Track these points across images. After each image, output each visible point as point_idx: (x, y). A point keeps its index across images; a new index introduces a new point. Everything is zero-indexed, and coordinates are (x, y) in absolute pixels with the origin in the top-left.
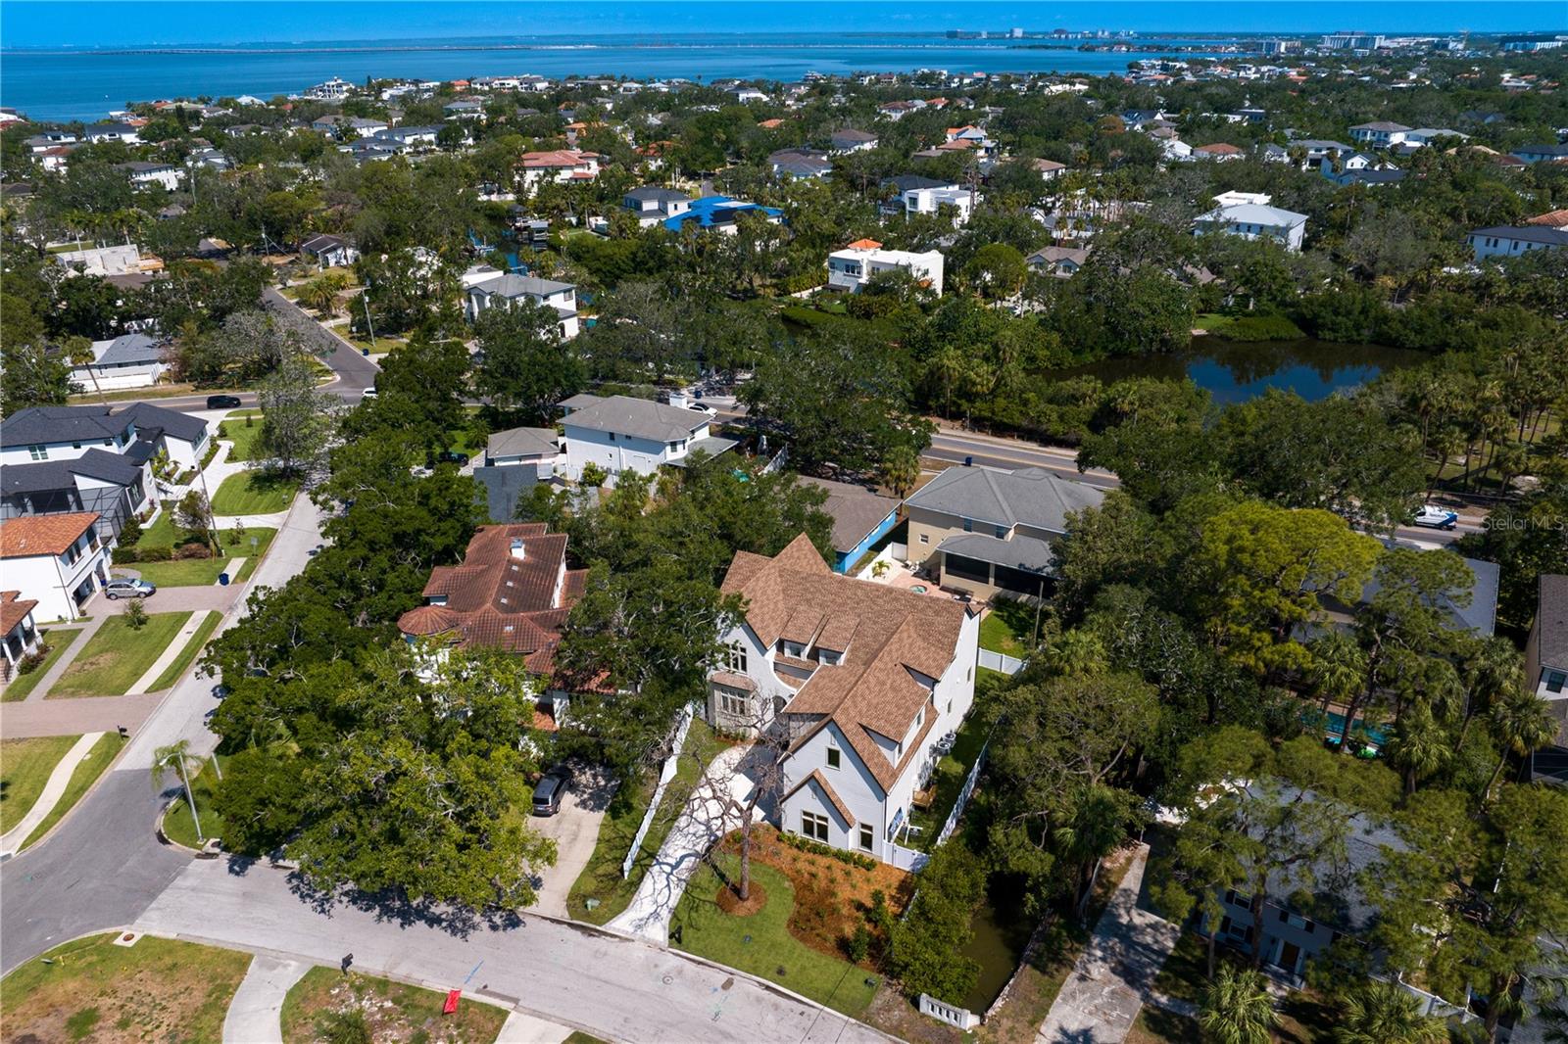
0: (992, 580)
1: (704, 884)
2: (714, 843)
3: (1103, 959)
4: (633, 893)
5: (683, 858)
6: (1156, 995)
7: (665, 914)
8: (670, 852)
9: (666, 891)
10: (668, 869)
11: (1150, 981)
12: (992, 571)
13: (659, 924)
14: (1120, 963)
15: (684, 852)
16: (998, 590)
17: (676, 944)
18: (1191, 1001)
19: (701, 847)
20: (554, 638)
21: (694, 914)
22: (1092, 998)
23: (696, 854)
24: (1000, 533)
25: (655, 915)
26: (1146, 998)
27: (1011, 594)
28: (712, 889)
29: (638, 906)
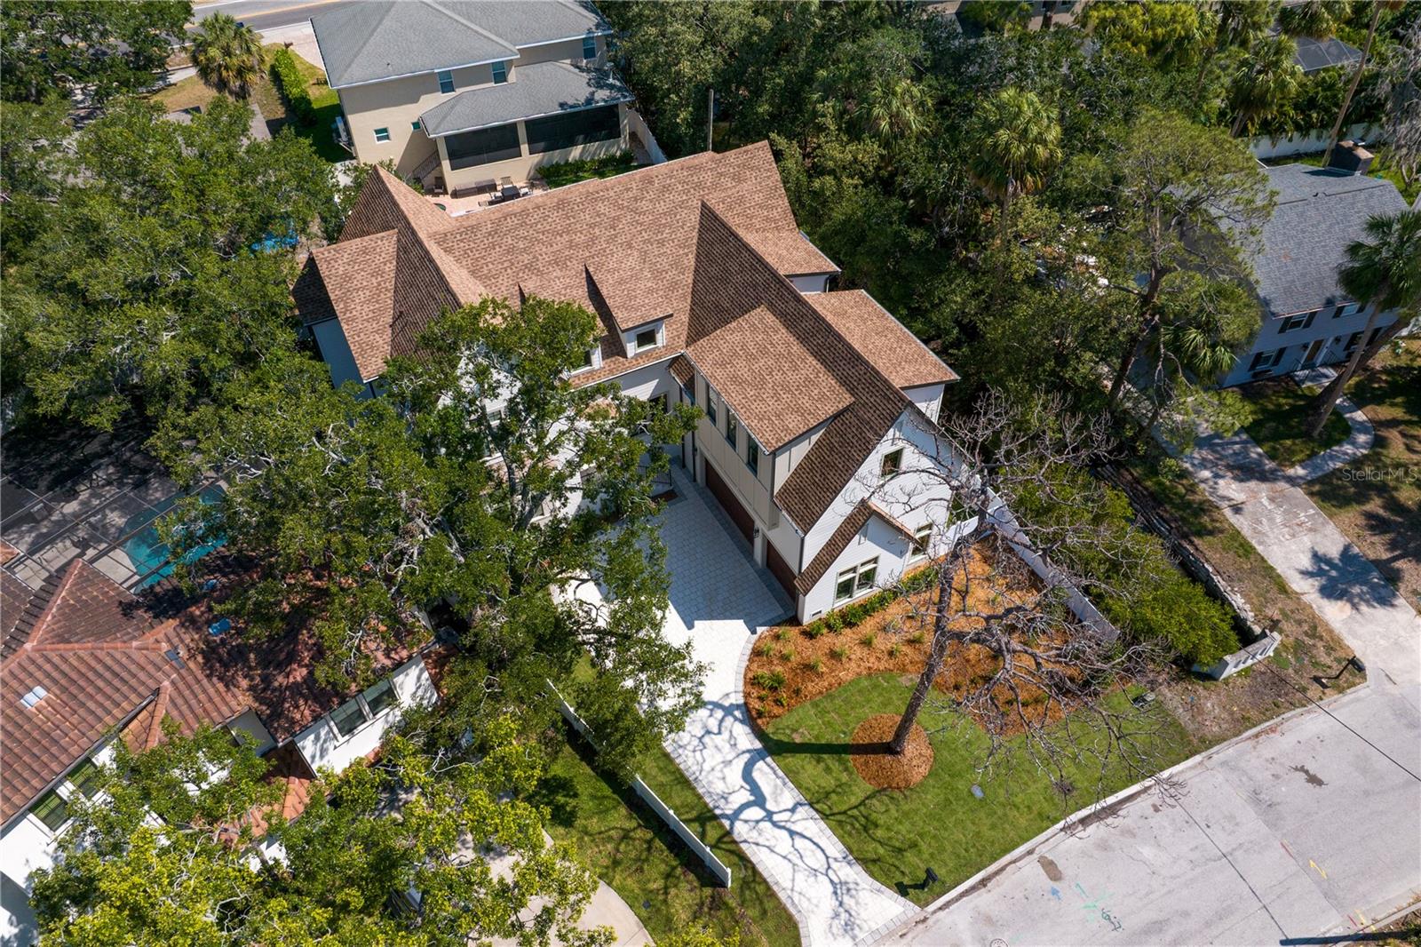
0: (525, 148)
1: (828, 782)
2: (751, 718)
3: (1217, 476)
4: (770, 894)
5: (747, 775)
6: (1291, 472)
7: (852, 873)
8: (719, 787)
9: (799, 842)
10: (755, 813)
11: (1269, 465)
12: (522, 133)
13: (865, 896)
14: (1229, 468)
15: (739, 764)
16: (537, 157)
17: (923, 894)
18: (1313, 454)
19: (746, 739)
20: (165, 634)
21: (879, 833)
22: (1271, 520)
23: (756, 756)
24: (499, 73)
25: (840, 889)
26: (1292, 481)
27: (556, 156)
28: (845, 777)
29: (804, 904)
